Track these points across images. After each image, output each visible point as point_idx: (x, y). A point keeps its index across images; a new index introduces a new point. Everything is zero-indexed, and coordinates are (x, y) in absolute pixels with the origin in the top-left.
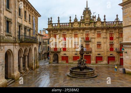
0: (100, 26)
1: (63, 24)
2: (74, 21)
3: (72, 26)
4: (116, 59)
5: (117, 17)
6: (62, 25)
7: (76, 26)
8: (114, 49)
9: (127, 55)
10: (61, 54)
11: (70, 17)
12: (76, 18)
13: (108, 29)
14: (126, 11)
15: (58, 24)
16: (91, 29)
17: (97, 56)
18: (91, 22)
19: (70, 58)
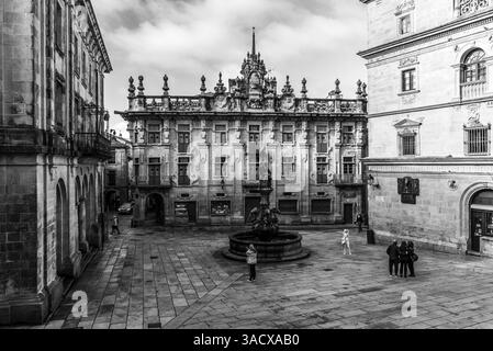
0: (292, 111)
1: (180, 100)
2: (214, 92)
3: (208, 107)
4: (335, 206)
5: (337, 88)
6: (177, 103)
7: (220, 106)
8: (329, 179)
9: (380, 194)
10: (172, 196)
11: (203, 80)
12: (220, 81)
13: (312, 119)
14: (379, 74)
15: (162, 97)
16: (265, 118)
17: (283, 198)
18: (266, 96)
19: (202, 207)
